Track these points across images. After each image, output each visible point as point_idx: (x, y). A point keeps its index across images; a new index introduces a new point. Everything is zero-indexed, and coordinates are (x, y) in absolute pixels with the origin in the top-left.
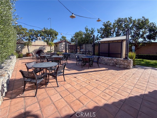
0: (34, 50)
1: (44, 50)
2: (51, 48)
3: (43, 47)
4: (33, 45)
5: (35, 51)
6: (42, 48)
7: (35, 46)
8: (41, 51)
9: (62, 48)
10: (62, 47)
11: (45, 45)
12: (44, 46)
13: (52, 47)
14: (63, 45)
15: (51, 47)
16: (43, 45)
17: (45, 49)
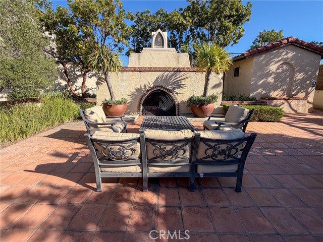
0: (138, 90)
1: (177, 90)
2: (207, 80)
3: (174, 78)
4: (134, 70)
5: (141, 95)
6: (167, 80)
7: (141, 70)
8: (163, 93)
9: (271, 80)
10: (269, 75)
11: (180, 66)
12: (178, 70)
13: (213, 74)
14: (273, 67)
15: (209, 73)
16: (173, 65)
17: (180, 86)
